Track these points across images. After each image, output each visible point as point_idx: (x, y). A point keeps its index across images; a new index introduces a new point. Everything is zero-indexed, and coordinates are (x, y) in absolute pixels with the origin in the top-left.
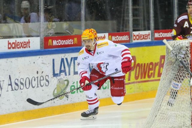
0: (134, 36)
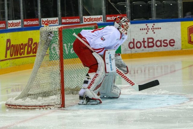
0: (9, 24)
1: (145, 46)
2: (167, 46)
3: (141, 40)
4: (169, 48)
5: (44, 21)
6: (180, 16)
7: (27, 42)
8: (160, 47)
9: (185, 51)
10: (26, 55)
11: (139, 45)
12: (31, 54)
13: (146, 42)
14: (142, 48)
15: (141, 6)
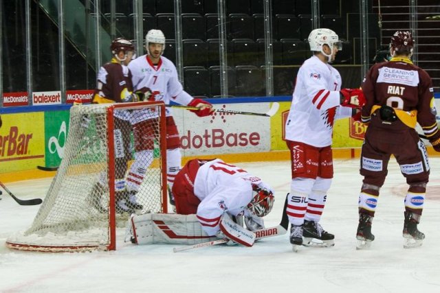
1: (209, 144)
2: (246, 144)
3: (202, 134)
4: (250, 148)
5: (36, 97)
6: (270, 93)
7: (9, 134)
8: (234, 146)
9: (278, 153)
10: (6, 157)
11: (197, 142)
12: (15, 155)
13: (209, 136)
14: (204, 147)
15: (198, 73)
